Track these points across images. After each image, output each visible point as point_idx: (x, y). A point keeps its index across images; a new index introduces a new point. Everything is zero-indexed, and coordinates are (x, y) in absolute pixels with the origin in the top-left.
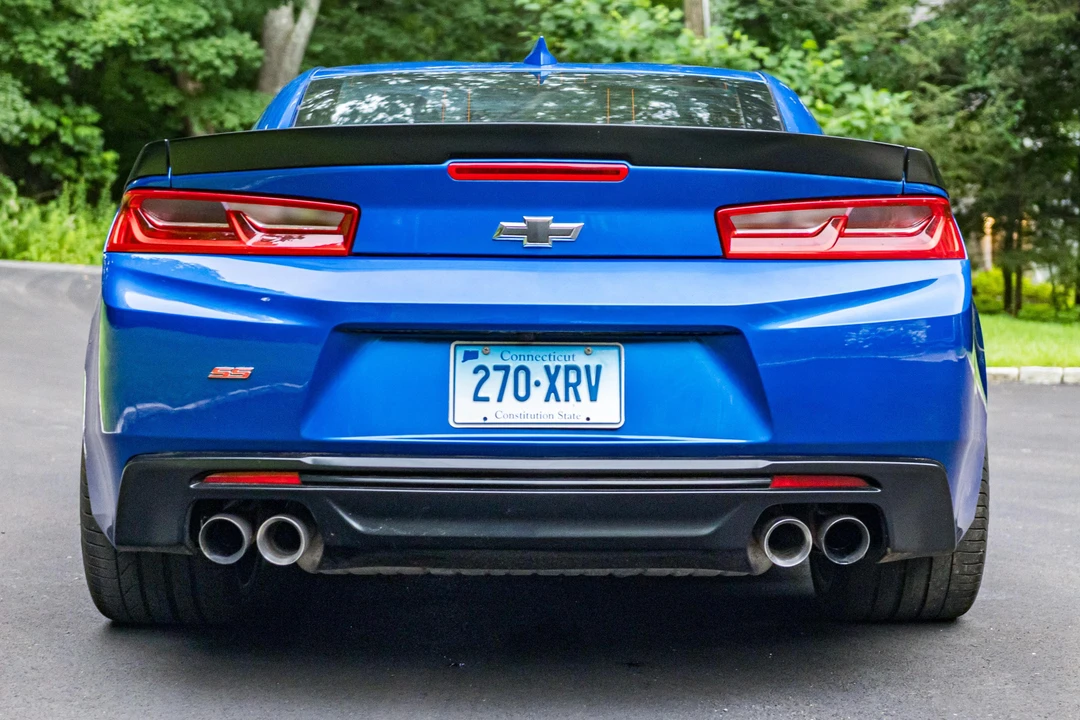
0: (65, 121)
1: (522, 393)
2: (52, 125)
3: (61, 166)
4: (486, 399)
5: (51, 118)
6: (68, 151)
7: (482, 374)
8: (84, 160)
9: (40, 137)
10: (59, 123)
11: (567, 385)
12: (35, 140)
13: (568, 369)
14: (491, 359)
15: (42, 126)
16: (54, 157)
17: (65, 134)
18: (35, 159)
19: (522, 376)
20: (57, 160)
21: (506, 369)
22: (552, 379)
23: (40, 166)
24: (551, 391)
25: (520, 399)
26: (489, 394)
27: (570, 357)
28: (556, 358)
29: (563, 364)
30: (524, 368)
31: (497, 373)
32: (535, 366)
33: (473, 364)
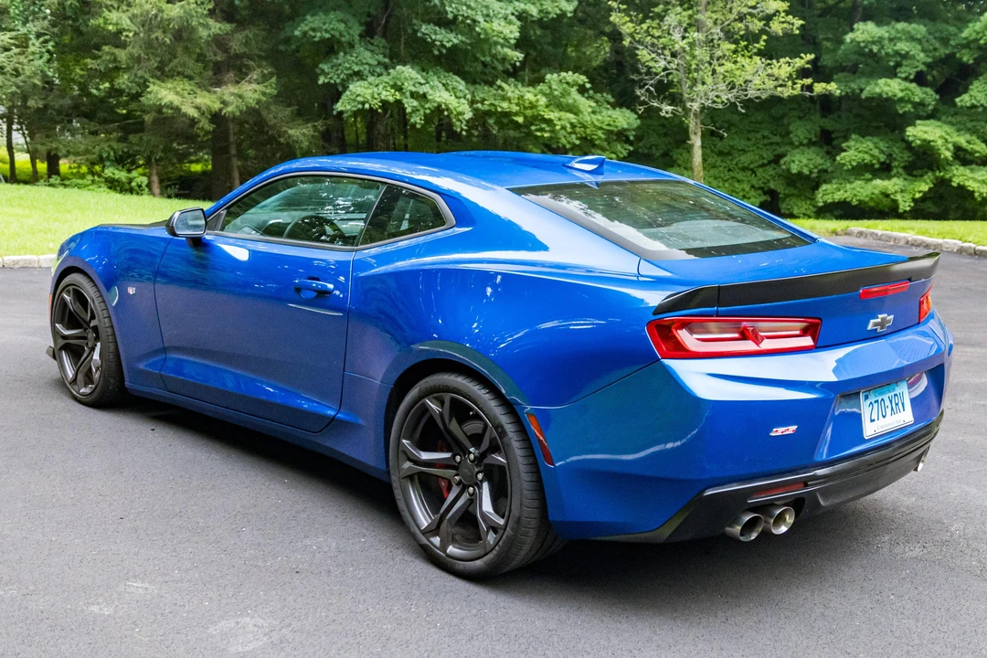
1: (884, 414)
4: (874, 420)
7: (871, 406)
11: (896, 404)
13: (896, 395)
14: (872, 399)
19: (882, 403)
21: (877, 402)
22: (891, 402)
24: (892, 409)
25: (884, 417)
26: (875, 417)
27: (894, 390)
28: (890, 391)
29: (893, 394)
30: (882, 400)
31: (875, 405)
32: (886, 397)
33: (868, 402)
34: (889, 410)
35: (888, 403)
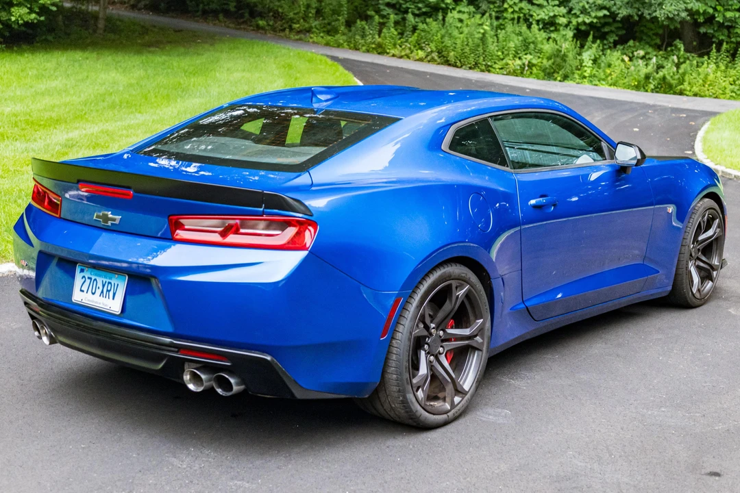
0: (719, 8)
1: (93, 291)
2: (711, 11)
3: (716, 34)
4: (83, 291)
5: (711, 7)
6: (721, 25)
7: (84, 279)
8: (731, 30)
9: (704, 18)
10: (715, 9)
11: (107, 291)
12: (701, 20)
13: (109, 283)
14: (87, 274)
15: (705, 11)
16: (713, 29)
17: (718, 16)
18: (702, 30)
19: (95, 282)
20: (714, 31)
21: (91, 279)
22: (104, 286)
23: (705, 34)
24: (102, 292)
25: (93, 294)
26: (85, 288)
27: (111, 278)
28: (106, 277)
29: (108, 281)
30: (95, 280)
31: (88, 281)
32: (100, 280)
33: (82, 274)
34: (99, 292)
35: (100, 285)
